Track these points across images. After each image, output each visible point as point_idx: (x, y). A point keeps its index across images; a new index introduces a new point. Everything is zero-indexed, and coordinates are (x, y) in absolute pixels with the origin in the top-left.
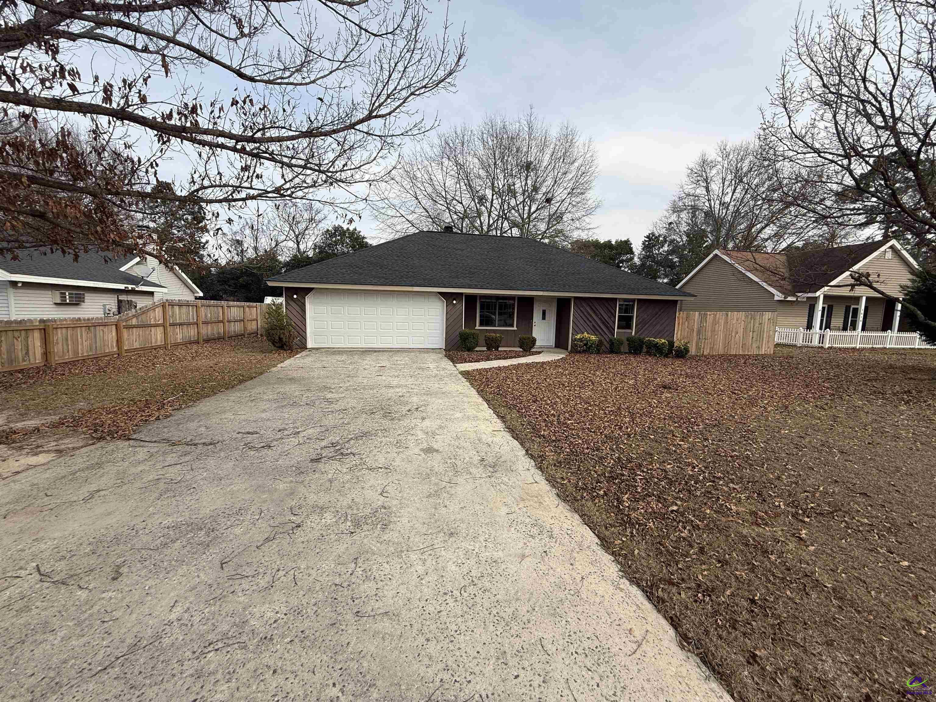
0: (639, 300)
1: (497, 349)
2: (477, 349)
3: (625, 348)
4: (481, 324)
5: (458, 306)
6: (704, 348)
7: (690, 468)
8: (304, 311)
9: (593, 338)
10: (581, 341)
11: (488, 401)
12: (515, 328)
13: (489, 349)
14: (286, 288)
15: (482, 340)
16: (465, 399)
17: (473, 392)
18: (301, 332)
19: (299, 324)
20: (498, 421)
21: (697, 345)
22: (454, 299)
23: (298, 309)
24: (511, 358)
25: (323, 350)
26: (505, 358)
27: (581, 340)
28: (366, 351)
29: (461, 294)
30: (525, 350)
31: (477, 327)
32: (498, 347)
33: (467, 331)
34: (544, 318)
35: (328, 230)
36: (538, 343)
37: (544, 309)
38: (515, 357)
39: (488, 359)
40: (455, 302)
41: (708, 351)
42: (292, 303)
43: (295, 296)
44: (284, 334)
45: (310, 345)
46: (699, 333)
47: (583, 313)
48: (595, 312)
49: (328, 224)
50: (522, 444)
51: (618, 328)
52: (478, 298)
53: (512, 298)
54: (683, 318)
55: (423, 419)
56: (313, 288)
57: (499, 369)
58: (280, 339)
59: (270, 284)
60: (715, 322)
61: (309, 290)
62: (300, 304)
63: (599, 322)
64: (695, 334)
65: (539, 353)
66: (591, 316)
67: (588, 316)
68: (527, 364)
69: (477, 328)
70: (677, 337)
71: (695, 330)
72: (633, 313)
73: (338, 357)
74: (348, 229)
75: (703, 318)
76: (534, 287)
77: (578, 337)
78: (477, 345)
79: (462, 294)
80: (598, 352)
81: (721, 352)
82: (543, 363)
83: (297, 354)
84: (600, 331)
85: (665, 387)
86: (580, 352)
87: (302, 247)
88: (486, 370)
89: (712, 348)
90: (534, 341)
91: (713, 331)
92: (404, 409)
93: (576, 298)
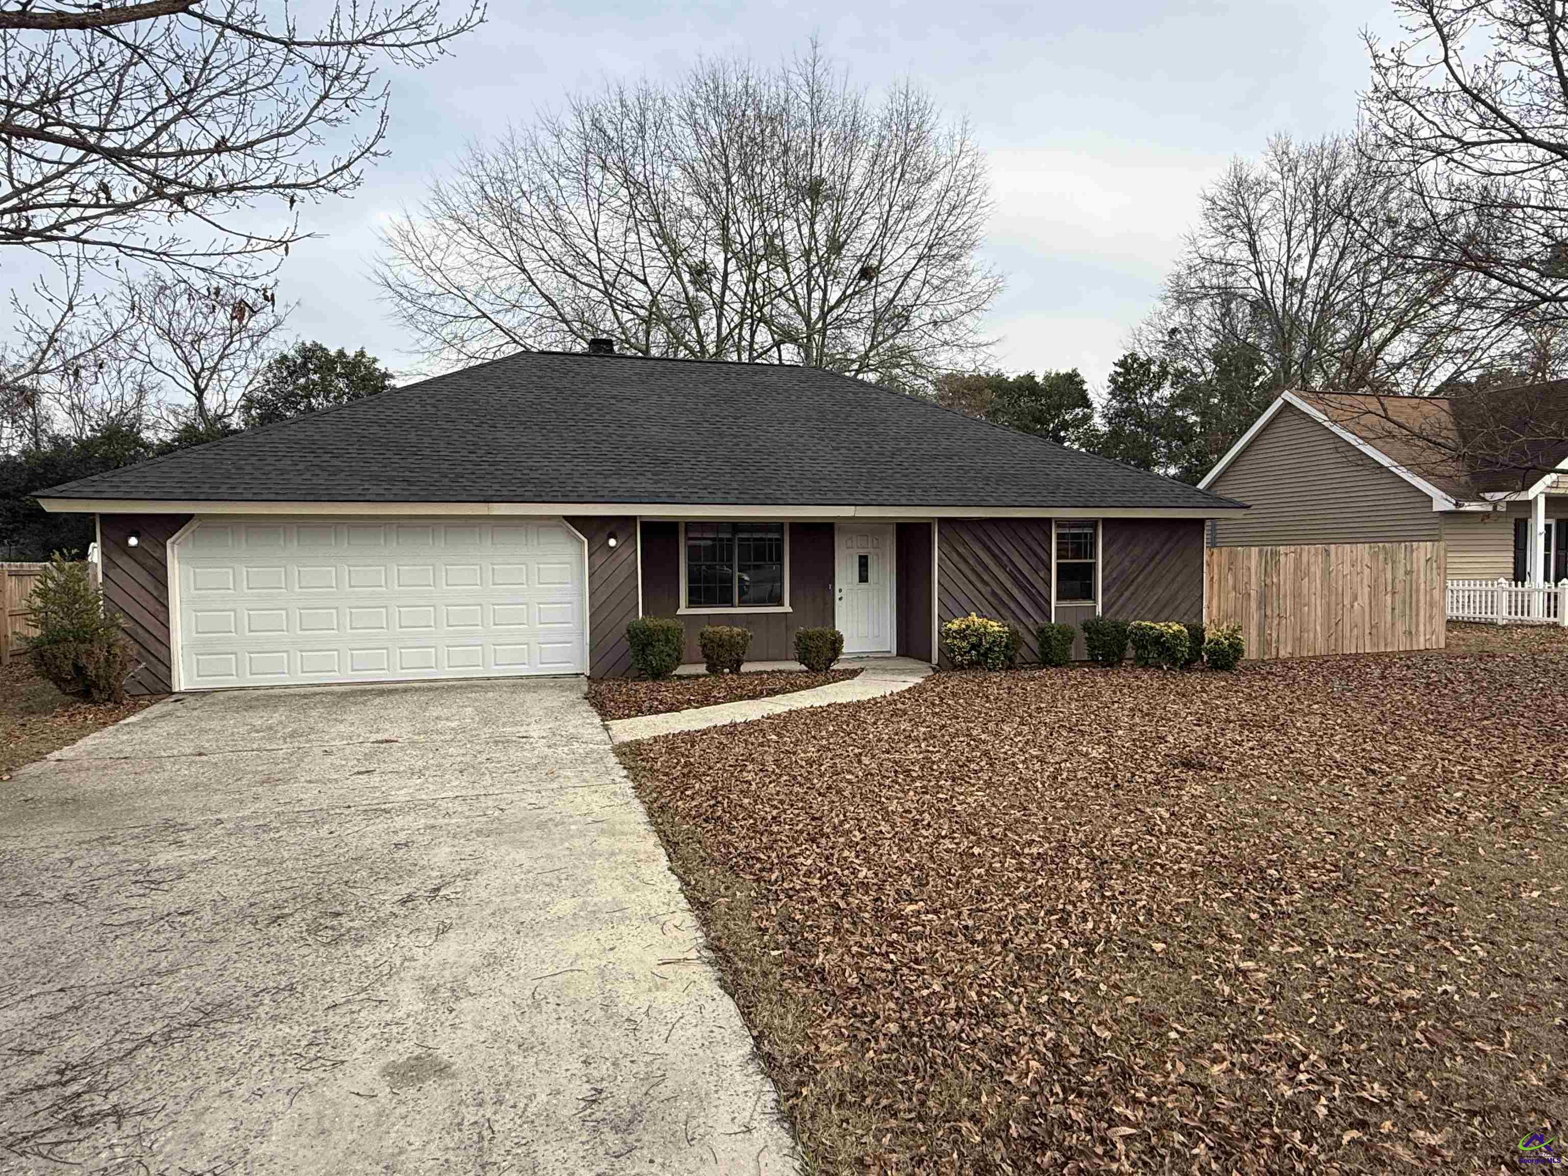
0: (1108, 522)
1: (735, 670)
2: (681, 670)
3: (1079, 650)
4: (692, 603)
5: (625, 553)
6: (1278, 641)
8: (163, 584)
9: (994, 626)
10: (964, 638)
12: (787, 608)
13: (713, 669)
14: (104, 517)
15: (694, 645)
17: (637, 814)
18: (153, 646)
19: (148, 621)
21: (1260, 634)
22: (612, 535)
23: (143, 577)
24: (773, 693)
25: (221, 696)
26: (755, 696)
27: (961, 634)
28: (353, 693)
29: (632, 520)
30: (812, 668)
32: (739, 663)
33: (652, 622)
34: (863, 578)
36: (848, 648)
37: (863, 552)
38: (783, 691)
39: (706, 700)
40: (612, 542)
41: (1289, 650)
42: (123, 561)
43: (133, 541)
44: (91, 653)
45: (182, 681)
46: (1263, 602)
47: (967, 562)
48: (994, 556)
51: (1058, 599)
52: (682, 529)
53: (776, 526)
56: (190, 517)
58: (80, 670)
59: (50, 507)
60: (1300, 572)
61: (177, 522)
63: (1009, 585)
64: (1253, 605)
65: (853, 674)
66: (986, 568)
67: (979, 569)
68: (814, 712)
69: (683, 610)
70: (1210, 614)
71: (1253, 593)
72: (1093, 555)
73: (258, 719)
75: (1271, 564)
76: (830, 495)
77: (955, 625)
78: (679, 661)
79: (634, 518)
80: (1010, 666)
81: (1321, 648)
84: (1012, 605)
86: (961, 667)
89: (1298, 641)
90: (836, 642)
91: (1297, 595)
93: (942, 520)
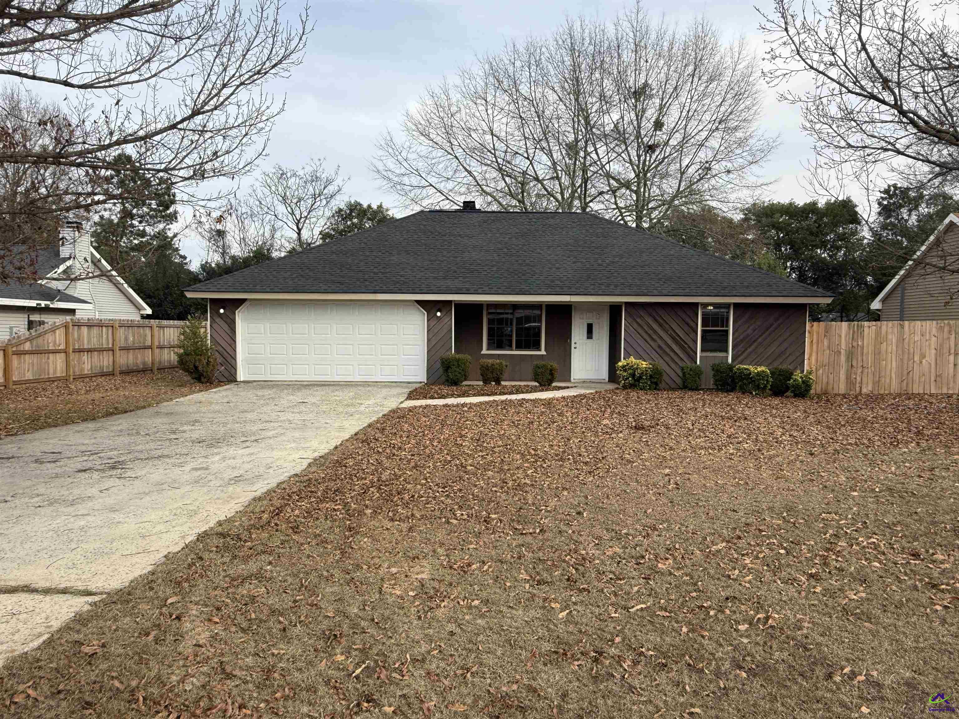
0: (736, 305)
1: (498, 382)
4: (490, 348)
5: (445, 320)
6: (861, 383)
8: (234, 330)
10: (625, 371)
12: (543, 352)
13: (485, 383)
14: (212, 300)
18: (229, 359)
19: (228, 347)
22: (440, 310)
24: (503, 394)
28: (311, 385)
30: (540, 384)
32: (498, 379)
34: (589, 337)
37: (590, 321)
38: (511, 393)
40: (439, 314)
41: (870, 388)
42: (218, 320)
43: (222, 311)
45: (241, 376)
47: (642, 327)
48: (661, 325)
51: (702, 350)
52: (485, 308)
53: (538, 306)
54: (818, 333)
59: (189, 295)
61: (240, 302)
62: (229, 321)
63: (670, 341)
64: (843, 358)
65: (565, 388)
66: (655, 332)
67: (650, 332)
69: (484, 351)
70: (810, 364)
71: (843, 352)
72: (727, 326)
75: (857, 334)
76: (558, 289)
77: (621, 363)
78: (467, 378)
79: (450, 302)
80: (652, 388)
84: (672, 354)
86: (625, 387)
89: (877, 383)
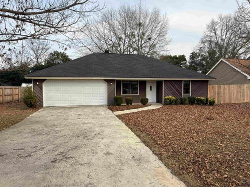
0: (192, 81)
2: (122, 104)
3: (187, 102)
5: (113, 85)
6: (221, 101)
7: (228, 156)
8: (42, 90)
10: (168, 100)
11: (131, 129)
12: (138, 95)
13: (127, 104)
14: (33, 79)
15: (124, 101)
16: (120, 128)
20: (137, 138)
21: (218, 99)
22: (111, 83)
23: (39, 89)
25: (51, 107)
26: (135, 108)
28: (71, 107)
29: (114, 80)
30: (143, 104)
31: (122, 95)
32: (132, 103)
35: (51, 53)
36: (149, 101)
37: (151, 85)
38: (139, 108)
39: (128, 109)
41: (223, 102)
42: (36, 86)
43: (38, 83)
44: (32, 101)
45: (44, 105)
46: (218, 94)
47: (168, 87)
48: (173, 86)
49: (51, 51)
50: (150, 148)
51: (184, 93)
52: (122, 82)
53: (136, 81)
54: (211, 88)
55: (103, 138)
56: (45, 80)
57: (133, 113)
58: (31, 103)
59: (26, 78)
60: (225, 89)
61: (44, 80)
62: (40, 86)
63: (175, 91)
65: (150, 105)
66: (172, 88)
67: (170, 88)
68: (146, 111)
70: (209, 96)
71: (216, 93)
72: (189, 86)
73: (58, 111)
74: (60, 52)
75: (219, 88)
76: (146, 76)
78: (122, 103)
81: (228, 102)
82: (153, 110)
83: (39, 110)
84: (176, 94)
85: (208, 119)
86: (168, 104)
87: (39, 60)
88: (127, 114)
90: (147, 100)
91: (224, 93)
92: (93, 134)
93: (164, 80)
